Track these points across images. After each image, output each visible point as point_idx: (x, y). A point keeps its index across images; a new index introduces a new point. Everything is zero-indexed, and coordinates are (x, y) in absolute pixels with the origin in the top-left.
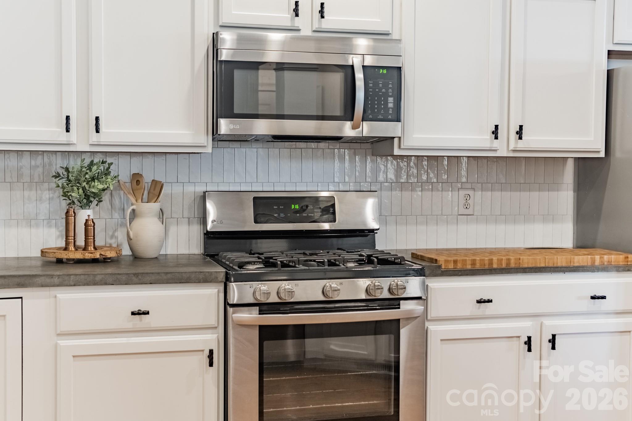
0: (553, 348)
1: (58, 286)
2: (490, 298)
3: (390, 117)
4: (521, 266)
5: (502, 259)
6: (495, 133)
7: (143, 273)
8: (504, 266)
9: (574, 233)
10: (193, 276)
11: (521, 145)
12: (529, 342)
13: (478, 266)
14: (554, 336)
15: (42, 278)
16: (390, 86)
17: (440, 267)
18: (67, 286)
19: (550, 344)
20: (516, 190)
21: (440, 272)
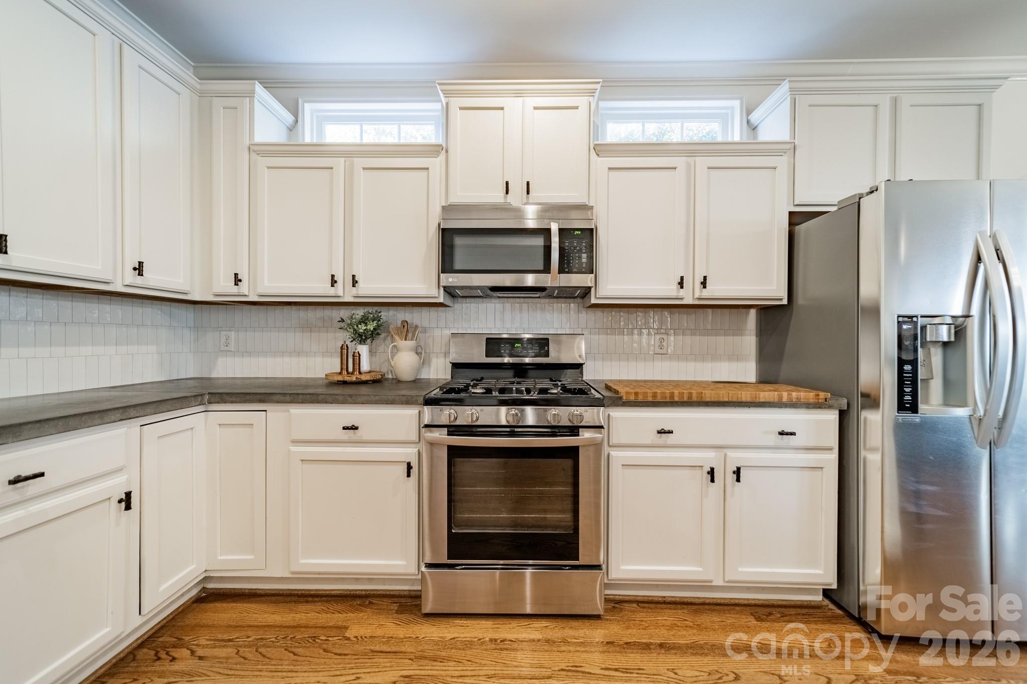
0: (738, 480)
1: (290, 403)
2: (670, 429)
3: (584, 270)
4: (703, 400)
5: (684, 393)
6: (681, 284)
7: (356, 395)
8: (685, 399)
9: (757, 370)
10: (397, 398)
11: (706, 293)
12: (712, 472)
13: (659, 399)
14: (739, 469)
15: (277, 396)
16: (584, 244)
17: (621, 398)
18: (296, 403)
19: (735, 476)
20: (704, 335)
21: (621, 403)
